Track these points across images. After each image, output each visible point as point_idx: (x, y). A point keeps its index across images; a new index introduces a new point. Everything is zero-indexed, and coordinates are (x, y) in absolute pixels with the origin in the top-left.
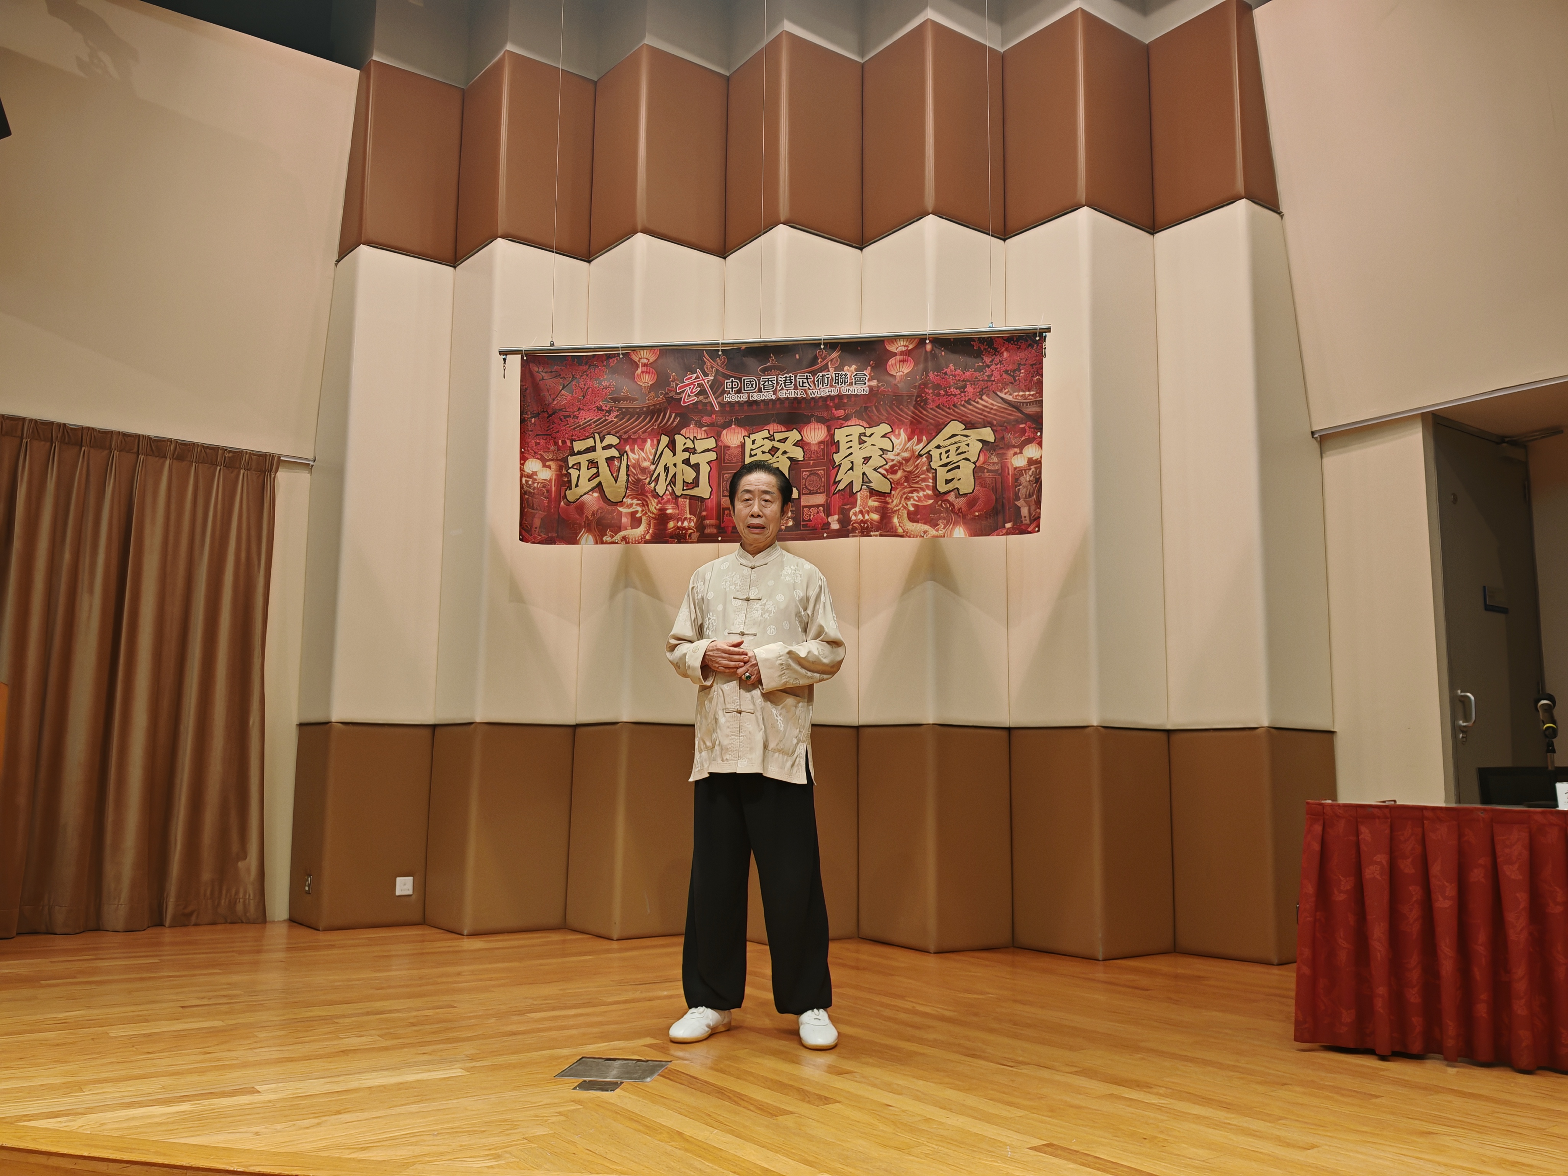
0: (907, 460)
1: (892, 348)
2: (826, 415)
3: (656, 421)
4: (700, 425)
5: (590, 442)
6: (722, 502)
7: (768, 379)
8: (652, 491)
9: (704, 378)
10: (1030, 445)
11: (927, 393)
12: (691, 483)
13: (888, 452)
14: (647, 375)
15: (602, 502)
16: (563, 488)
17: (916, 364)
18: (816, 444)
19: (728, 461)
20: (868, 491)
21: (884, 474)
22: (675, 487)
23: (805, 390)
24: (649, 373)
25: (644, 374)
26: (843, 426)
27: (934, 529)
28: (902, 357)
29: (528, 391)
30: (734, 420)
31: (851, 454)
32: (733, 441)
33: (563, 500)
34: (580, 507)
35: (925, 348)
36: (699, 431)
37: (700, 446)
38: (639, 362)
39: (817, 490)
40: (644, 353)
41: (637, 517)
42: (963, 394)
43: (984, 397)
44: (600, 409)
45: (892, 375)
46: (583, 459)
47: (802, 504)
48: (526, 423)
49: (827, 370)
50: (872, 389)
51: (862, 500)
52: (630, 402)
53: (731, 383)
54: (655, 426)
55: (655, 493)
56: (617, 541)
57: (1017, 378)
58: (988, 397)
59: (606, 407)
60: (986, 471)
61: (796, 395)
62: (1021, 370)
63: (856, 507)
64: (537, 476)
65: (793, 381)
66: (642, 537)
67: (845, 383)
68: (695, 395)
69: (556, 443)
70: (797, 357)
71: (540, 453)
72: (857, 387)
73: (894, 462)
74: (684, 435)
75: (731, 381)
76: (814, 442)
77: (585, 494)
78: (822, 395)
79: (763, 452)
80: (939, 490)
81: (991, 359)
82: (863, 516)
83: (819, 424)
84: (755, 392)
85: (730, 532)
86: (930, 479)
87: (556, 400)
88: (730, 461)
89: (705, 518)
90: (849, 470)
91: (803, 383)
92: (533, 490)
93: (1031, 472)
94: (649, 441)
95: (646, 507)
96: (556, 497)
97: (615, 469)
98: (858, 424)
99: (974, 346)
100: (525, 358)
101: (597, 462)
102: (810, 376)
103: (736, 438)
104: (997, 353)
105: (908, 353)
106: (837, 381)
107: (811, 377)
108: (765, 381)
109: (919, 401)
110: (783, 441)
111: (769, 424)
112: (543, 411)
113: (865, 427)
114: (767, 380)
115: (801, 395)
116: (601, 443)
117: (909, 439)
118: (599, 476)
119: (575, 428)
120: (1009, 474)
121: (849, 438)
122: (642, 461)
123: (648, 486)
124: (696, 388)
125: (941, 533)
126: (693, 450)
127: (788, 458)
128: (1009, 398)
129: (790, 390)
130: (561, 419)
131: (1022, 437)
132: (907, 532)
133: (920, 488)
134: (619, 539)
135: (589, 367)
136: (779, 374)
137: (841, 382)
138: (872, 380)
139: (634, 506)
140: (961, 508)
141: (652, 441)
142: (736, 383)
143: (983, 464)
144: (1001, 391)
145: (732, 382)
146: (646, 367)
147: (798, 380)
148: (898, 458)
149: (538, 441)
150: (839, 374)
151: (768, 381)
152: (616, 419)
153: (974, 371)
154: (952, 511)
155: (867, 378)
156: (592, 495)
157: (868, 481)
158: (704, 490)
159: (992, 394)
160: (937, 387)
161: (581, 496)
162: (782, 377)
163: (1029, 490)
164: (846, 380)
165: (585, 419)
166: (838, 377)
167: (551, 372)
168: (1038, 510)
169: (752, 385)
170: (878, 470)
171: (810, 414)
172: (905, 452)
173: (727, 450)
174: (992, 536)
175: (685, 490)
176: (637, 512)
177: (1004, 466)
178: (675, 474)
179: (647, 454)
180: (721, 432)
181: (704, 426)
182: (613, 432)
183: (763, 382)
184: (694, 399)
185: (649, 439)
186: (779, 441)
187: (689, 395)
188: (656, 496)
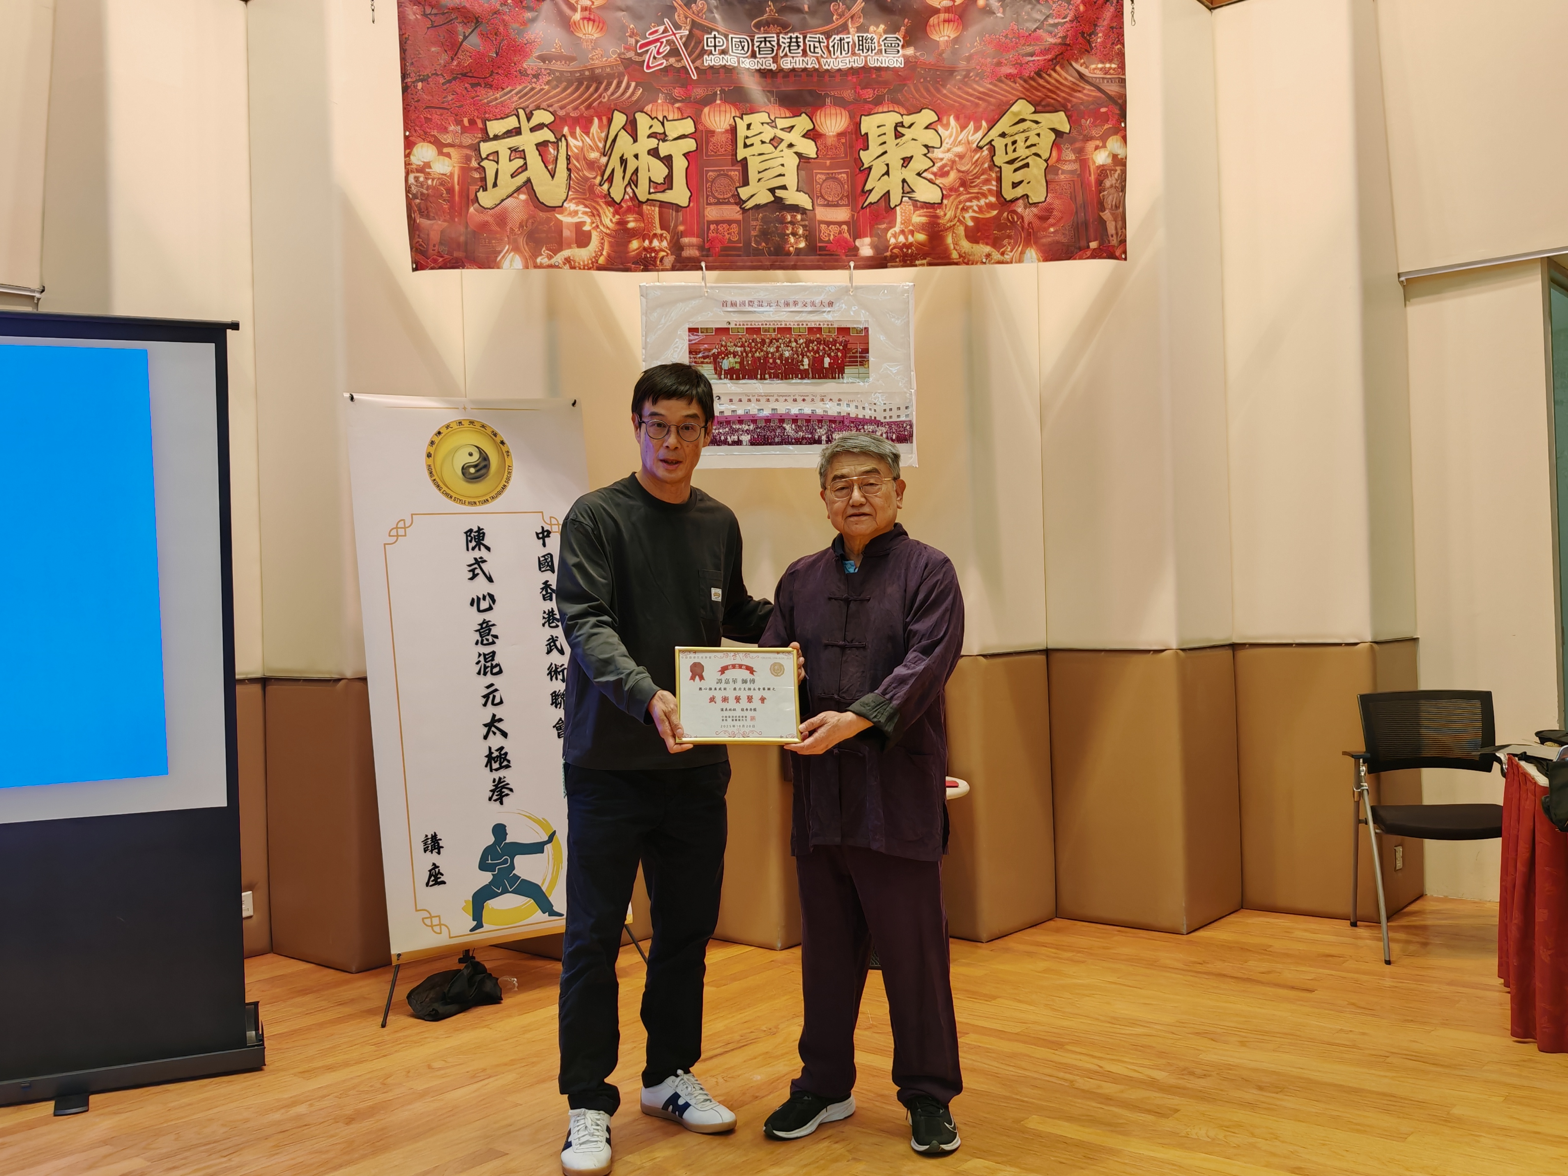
0: (961, 157)
1: (933, 2)
2: (848, 94)
3: (606, 94)
4: (673, 101)
5: (511, 123)
6: (708, 211)
7: (765, 38)
8: (605, 197)
9: (675, 32)
10: (1112, 138)
12: (662, 183)
13: (935, 149)
14: (591, 26)
15: (531, 208)
16: (474, 189)
18: (834, 136)
19: (713, 153)
20: (911, 203)
21: (932, 179)
22: (637, 188)
23: (817, 58)
24: (594, 23)
25: (586, 26)
26: (873, 112)
27: (998, 251)
28: (947, 15)
29: (410, 43)
30: (718, 94)
31: (886, 151)
32: (718, 124)
33: (473, 205)
34: (500, 216)
35: (977, 5)
36: (670, 108)
37: (673, 130)
38: (577, 4)
39: (837, 201)
41: (584, 231)
42: (1031, 64)
43: (1058, 70)
44: (523, 73)
45: (934, 40)
46: (503, 146)
47: (818, 216)
48: (410, 91)
49: (847, 30)
50: (908, 60)
51: (904, 214)
52: (566, 63)
53: (713, 40)
54: (605, 99)
55: (610, 199)
56: (557, 264)
57: (1093, 45)
58: (1062, 70)
59: (532, 70)
60: (1060, 171)
61: (805, 65)
62: (1097, 34)
63: (895, 225)
64: (431, 169)
66: (594, 260)
67: (872, 50)
68: (663, 57)
69: (460, 124)
70: (806, 9)
71: (434, 135)
73: (944, 162)
74: (649, 113)
75: (713, 36)
76: (832, 133)
77: (506, 197)
78: (839, 67)
79: (762, 142)
80: (1005, 197)
82: (906, 238)
83: (838, 108)
84: (746, 57)
85: (717, 255)
86: (994, 181)
87: (456, 58)
88: (716, 153)
89: (683, 234)
90: (883, 175)
91: (815, 47)
92: (426, 190)
93: (1113, 173)
94: (596, 120)
95: (598, 218)
96: (461, 200)
97: (550, 158)
98: (893, 110)
101: (523, 151)
102: (823, 38)
103: (723, 118)
105: (954, 13)
106: (861, 47)
107: (825, 40)
108: (761, 42)
110: (788, 130)
111: (768, 105)
112: (437, 75)
113: (902, 112)
114: (763, 39)
115: (813, 65)
116: (529, 122)
117: (964, 127)
118: (526, 169)
119: (487, 100)
120: (1090, 175)
121: (882, 130)
122: (588, 151)
123: (598, 187)
124: (665, 46)
125: (1007, 257)
126: (663, 136)
127: (796, 153)
128: (1085, 71)
129: (797, 57)
130: (464, 88)
131: (1104, 126)
132: (962, 258)
133: (981, 194)
134: (560, 261)
135: (501, 7)
136: (781, 33)
137: (866, 49)
138: (907, 47)
139: (580, 215)
140: (1032, 222)
141: (600, 121)
142: (721, 44)
143: (1056, 162)
144: (1075, 62)
145: (715, 38)
146: (588, 15)
147: (808, 43)
148: (949, 156)
149: (430, 118)
150: (863, 37)
151: (765, 41)
152: (547, 87)
154: (1021, 227)
155: (901, 44)
156: (517, 200)
157: (909, 189)
158: (679, 194)
159: (1066, 66)
161: (502, 200)
162: (786, 37)
164: (873, 45)
165: (503, 89)
166: (862, 41)
169: (743, 48)
170: (923, 175)
171: (823, 93)
172: (957, 146)
173: (711, 136)
174: (1074, 261)
175: (653, 193)
176: (583, 223)
177: (1084, 166)
178: (637, 170)
179: (593, 140)
180: (702, 111)
181: (678, 101)
182: (544, 105)
183: (759, 43)
184: (662, 64)
185: (597, 117)
186: (782, 129)
187: (655, 58)
188: (612, 203)
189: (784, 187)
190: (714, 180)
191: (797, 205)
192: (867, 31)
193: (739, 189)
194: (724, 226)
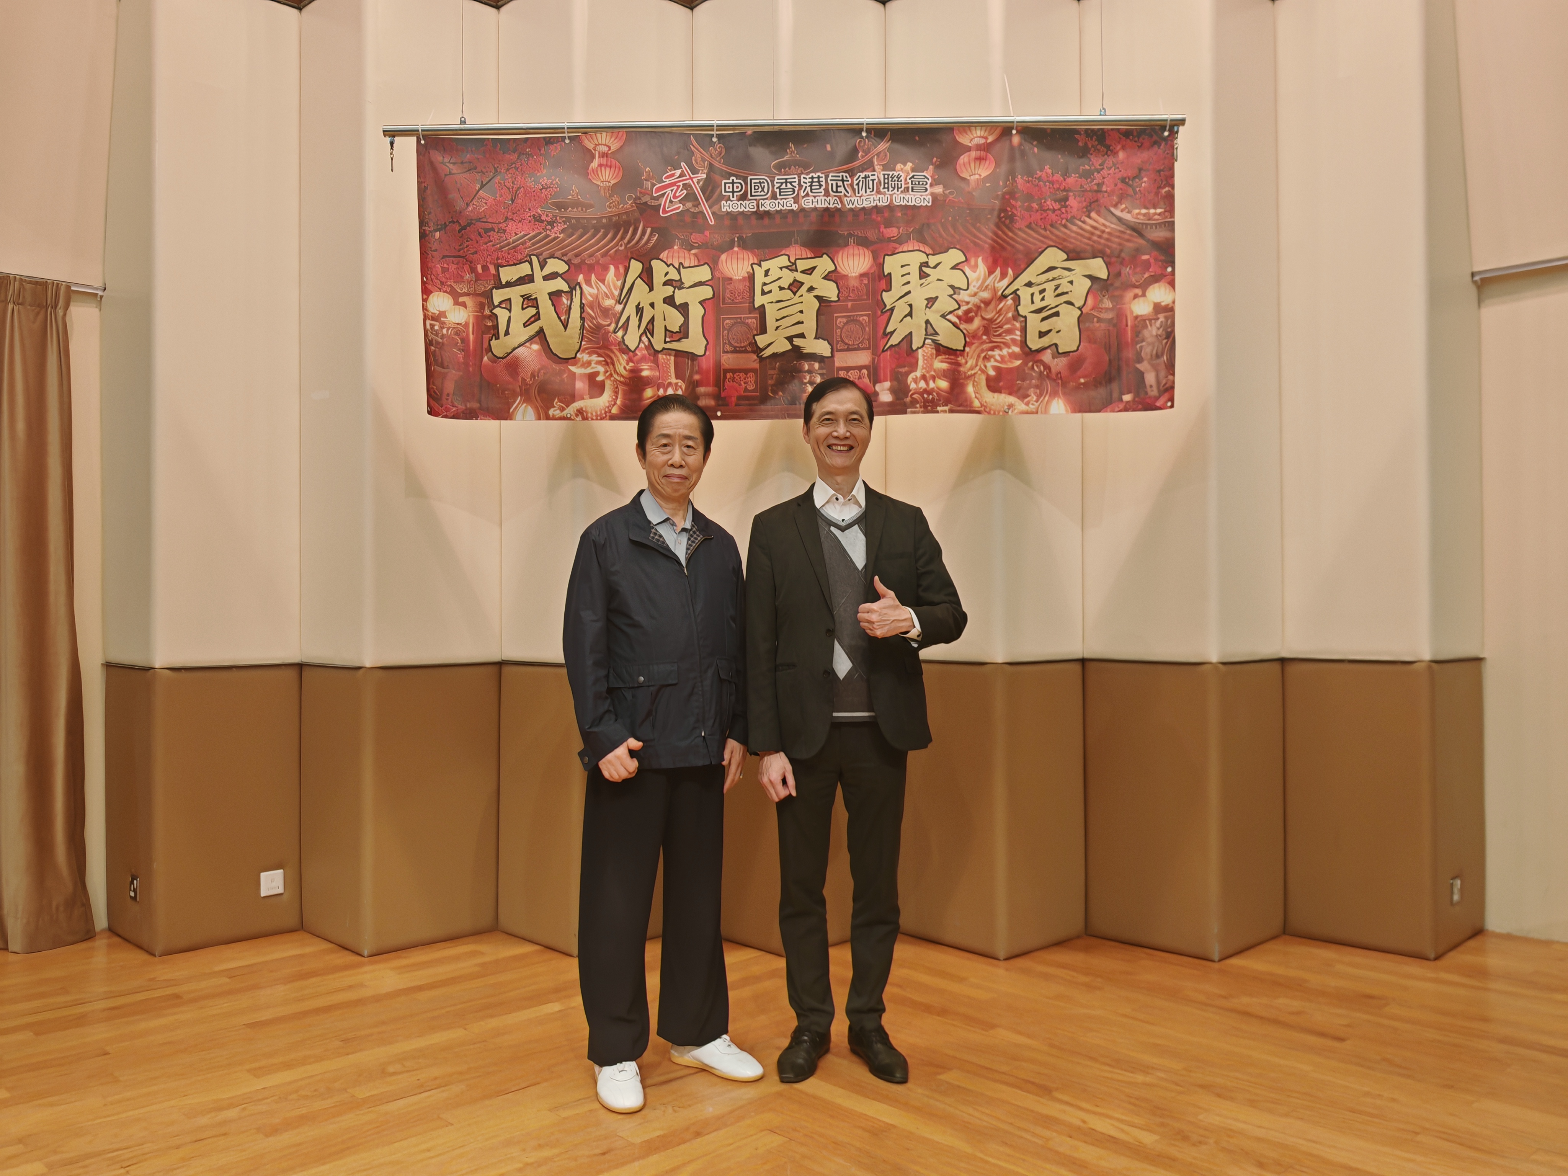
0: (987, 303)
1: (964, 140)
2: (871, 235)
3: (622, 238)
4: (688, 246)
5: (524, 269)
6: (723, 361)
7: (786, 179)
8: (619, 343)
9: (692, 176)
10: (1156, 285)
11: (1014, 207)
12: (677, 332)
13: (961, 291)
14: (608, 169)
15: (544, 358)
16: (486, 337)
17: (997, 165)
18: (856, 277)
19: (730, 301)
20: (933, 347)
21: (956, 323)
22: (653, 337)
23: (840, 197)
24: (611, 167)
25: (603, 168)
26: (897, 251)
27: (1023, 401)
28: (979, 152)
29: (429, 192)
30: (736, 239)
31: (909, 292)
32: (735, 271)
33: (487, 354)
34: (513, 365)
35: (1011, 141)
36: (687, 255)
37: (690, 276)
38: (595, 150)
39: (858, 345)
40: (603, 138)
41: (597, 381)
42: (1063, 210)
43: (1093, 215)
44: (538, 219)
45: (964, 179)
46: (515, 294)
47: (837, 364)
48: (427, 238)
49: (872, 168)
50: (937, 197)
51: (926, 360)
52: (582, 210)
53: (731, 185)
54: (621, 246)
55: (624, 347)
56: (569, 416)
57: (1138, 189)
58: (1099, 215)
59: (547, 216)
60: (1095, 319)
61: (827, 204)
62: (1142, 179)
63: (915, 370)
64: (446, 318)
65: (823, 183)
66: (607, 410)
67: (898, 188)
68: (680, 201)
69: (473, 270)
70: (829, 148)
71: (449, 283)
72: (914, 195)
73: (970, 306)
74: (665, 260)
75: (731, 181)
76: (854, 275)
77: (519, 346)
78: (864, 205)
79: (781, 288)
80: (1030, 346)
81: (1100, 161)
82: (927, 383)
83: (860, 247)
84: (767, 199)
85: (734, 404)
86: (1018, 330)
87: (471, 204)
88: (733, 300)
89: (698, 384)
90: (906, 316)
91: (837, 186)
92: (441, 339)
93: (1158, 323)
94: (612, 268)
95: (611, 367)
96: (475, 350)
97: (564, 308)
98: (918, 248)
99: (1079, 141)
100: (423, 142)
101: (536, 299)
102: (846, 177)
103: (740, 266)
104: (1109, 152)
105: (986, 148)
106: (886, 186)
107: (849, 179)
108: (782, 183)
109: (1003, 217)
110: (809, 272)
111: (788, 247)
112: (454, 222)
113: (928, 253)
114: (784, 181)
115: (834, 205)
116: (542, 270)
117: (991, 272)
118: (539, 319)
119: (502, 247)
120: (1127, 325)
121: (905, 270)
122: (603, 299)
123: (613, 335)
124: (682, 190)
125: (1032, 407)
126: (678, 284)
127: (816, 297)
128: (1127, 216)
129: (819, 196)
130: (479, 234)
131: (1145, 273)
132: (986, 407)
133: (1004, 343)
134: (572, 413)
135: (519, 157)
136: (802, 173)
137: (892, 187)
138: (936, 185)
139: (593, 365)
140: (1060, 373)
141: (617, 268)
142: (739, 185)
143: (1092, 309)
144: (1115, 206)
145: (733, 183)
146: (605, 158)
147: (830, 182)
148: (975, 300)
149: (446, 266)
150: (889, 175)
151: (786, 183)
152: (562, 235)
153: (1078, 177)
154: (1048, 376)
155: (929, 182)
156: (530, 348)
157: (932, 331)
158: (695, 343)
159: (1103, 210)
160: (1029, 197)
161: (514, 349)
162: (807, 177)
163: (1156, 349)
164: (899, 183)
165: (516, 234)
166: (888, 179)
167: (462, 163)
168: (1170, 377)
169: (763, 190)
170: (947, 317)
171: (846, 234)
172: (984, 290)
173: (728, 284)
174: (1104, 412)
175: (668, 342)
176: (597, 374)
177: (1121, 315)
178: (653, 318)
179: (608, 287)
180: (719, 257)
181: (693, 247)
182: (558, 254)
183: (780, 184)
184: (679, 208)
185: (612, 264)
186: (803, 272)
187: (671, 202)
188: (625, 350)
189: (802, 336)
190: (731, 327)
191: (816, 353)
192: (894, 170)
193: (756, 338)
194: (741, 375)
